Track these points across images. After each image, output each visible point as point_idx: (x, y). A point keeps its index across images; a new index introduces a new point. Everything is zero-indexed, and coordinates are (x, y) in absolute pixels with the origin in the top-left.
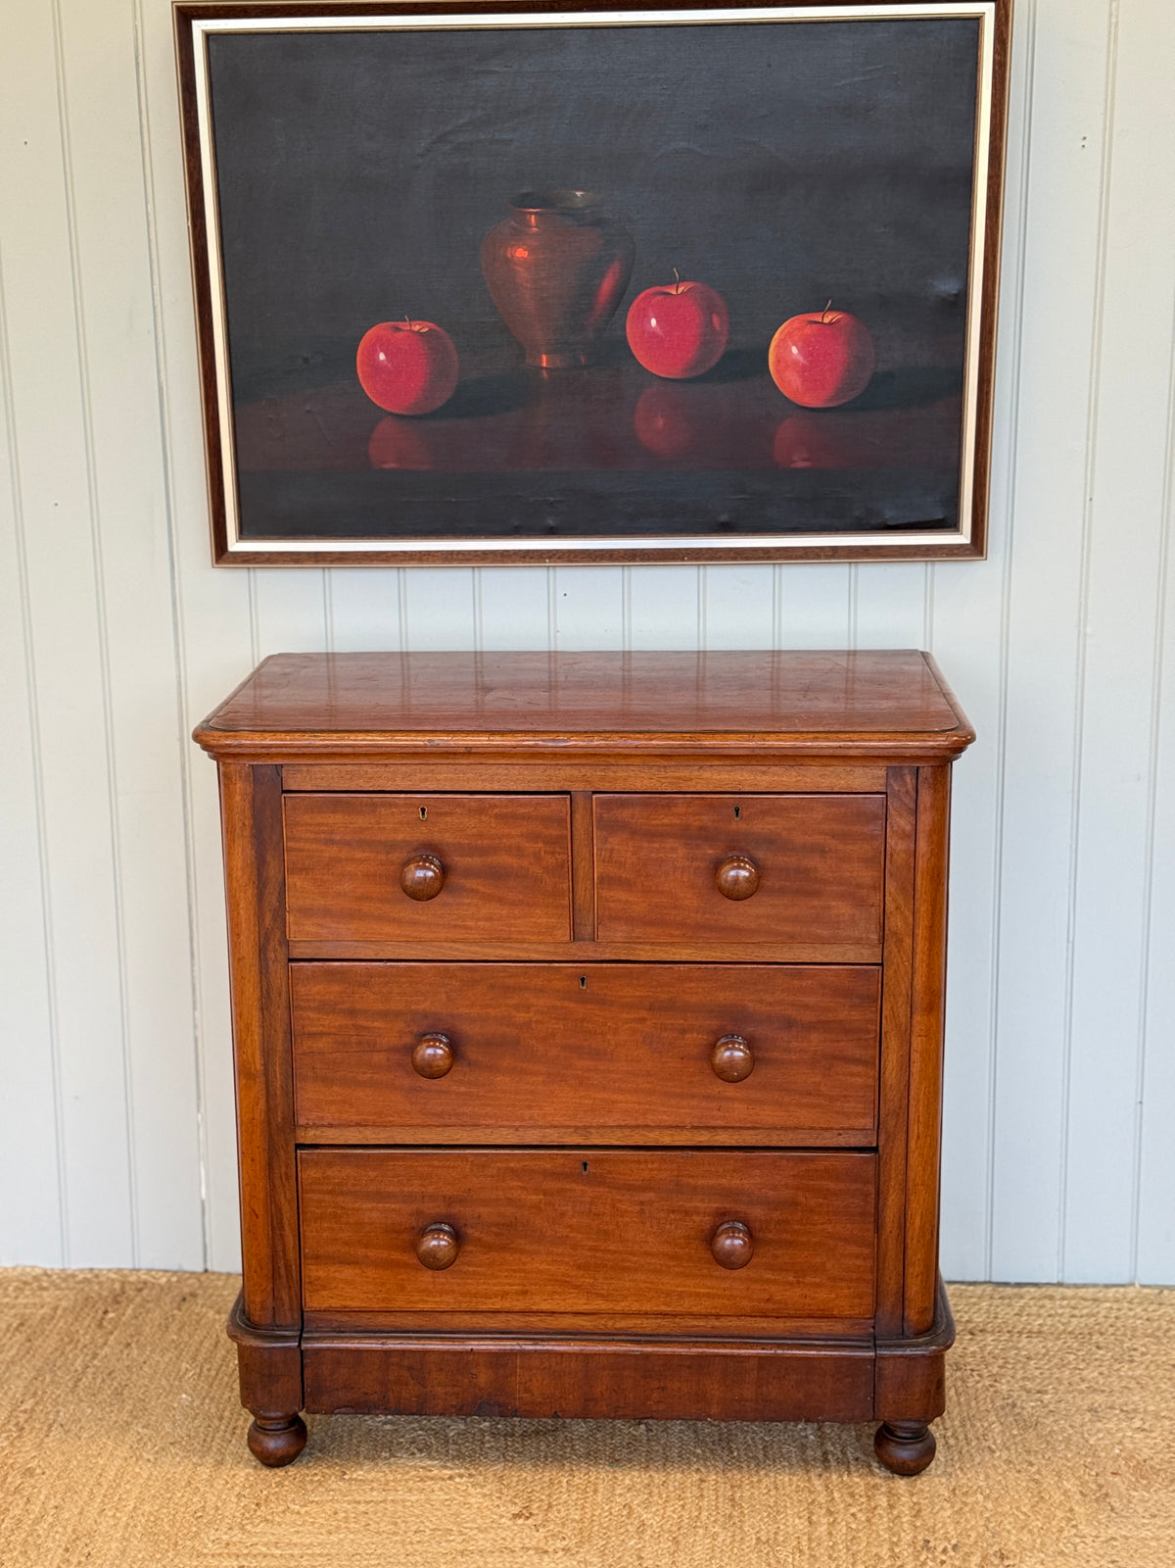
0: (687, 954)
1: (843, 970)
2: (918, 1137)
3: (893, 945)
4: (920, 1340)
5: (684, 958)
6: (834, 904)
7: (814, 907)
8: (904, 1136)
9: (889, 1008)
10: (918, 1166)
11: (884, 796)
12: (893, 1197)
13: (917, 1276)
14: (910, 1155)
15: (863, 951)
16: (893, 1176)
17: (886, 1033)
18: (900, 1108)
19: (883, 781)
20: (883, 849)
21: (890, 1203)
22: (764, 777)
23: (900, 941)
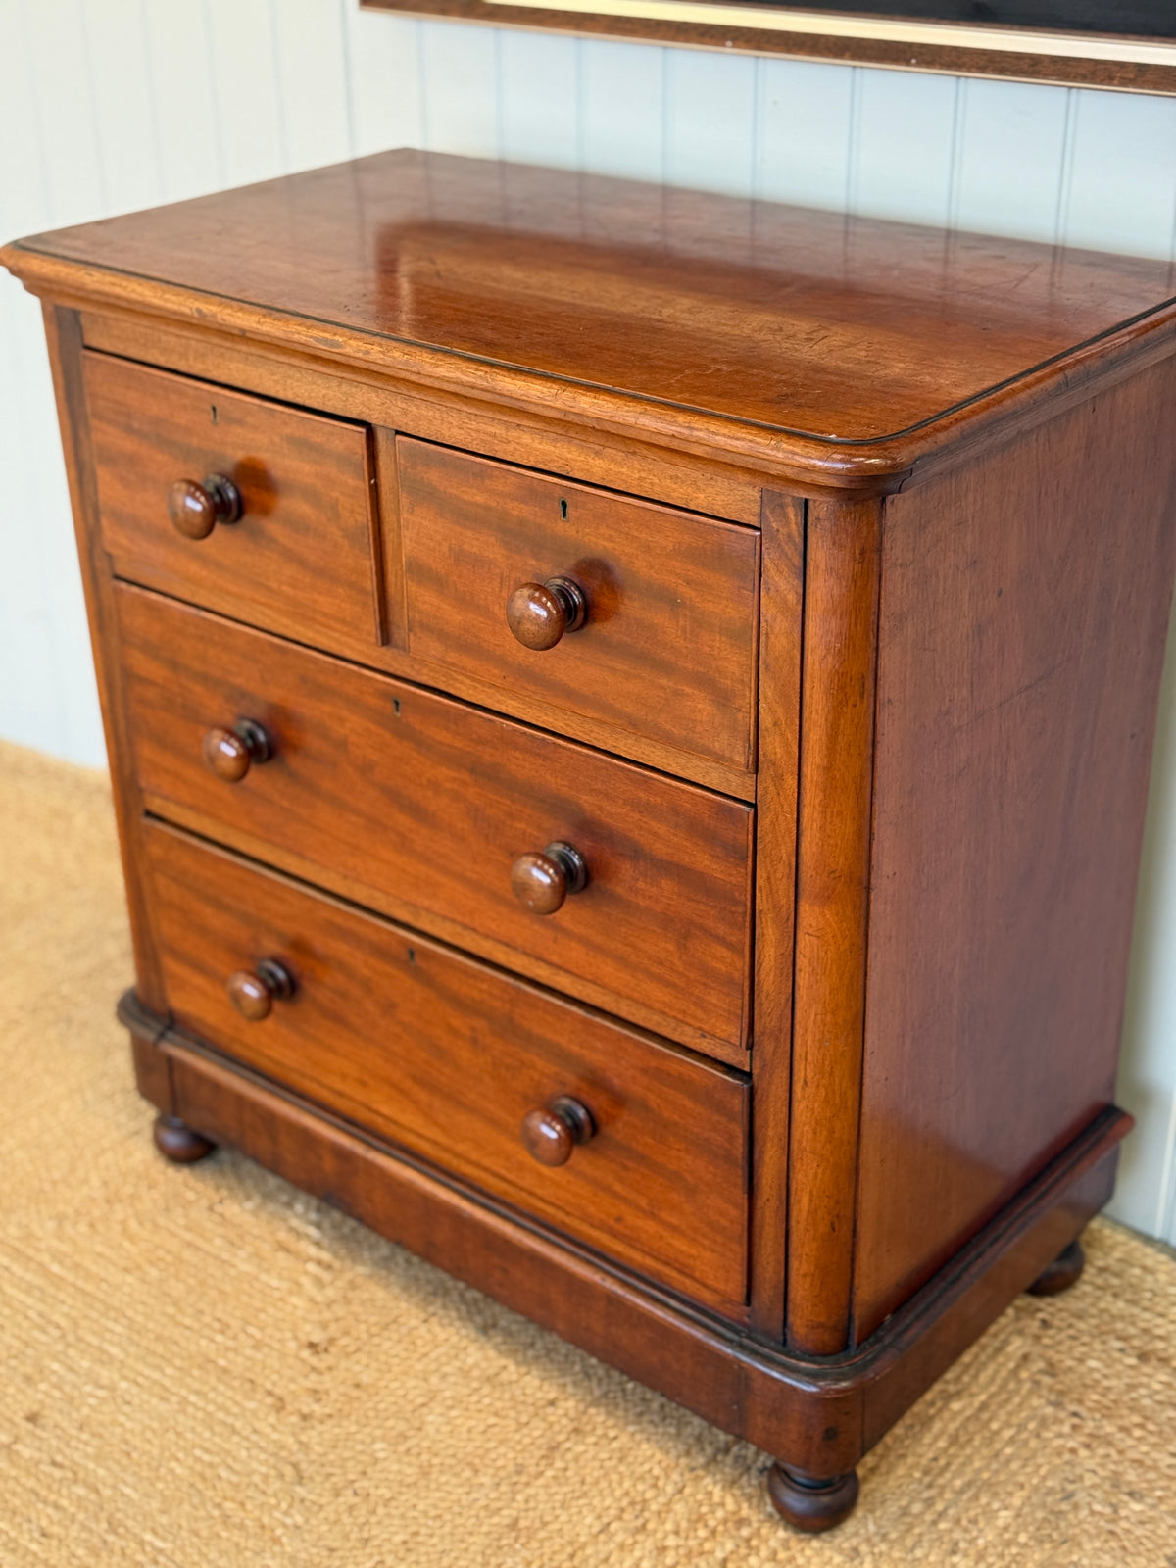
0: (513, 707)
1: (702, 797)
2: (805, 1082)
3: (769, 781)
4: (803, 1365)
5: (511, 712)
6: (688, 690)
7: (662, 688)
8: (786, 1073)
9: (765, 876)
10: (804, 1125)
11: (758, 534)
12: (771, 1153)
13: (804, 1275)
14: (795, 1105)
15: (731, 777)
16: (772, 1124)
17: (761, 912)
18: (780, 1030)
19: (756, 509)
20: (755, 624)
21: (767, 1159)
22: (598, 461)
23: (779, 778)
